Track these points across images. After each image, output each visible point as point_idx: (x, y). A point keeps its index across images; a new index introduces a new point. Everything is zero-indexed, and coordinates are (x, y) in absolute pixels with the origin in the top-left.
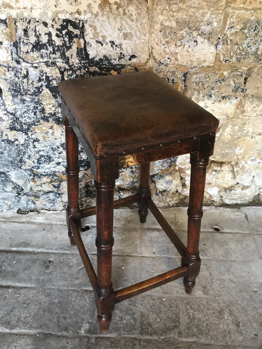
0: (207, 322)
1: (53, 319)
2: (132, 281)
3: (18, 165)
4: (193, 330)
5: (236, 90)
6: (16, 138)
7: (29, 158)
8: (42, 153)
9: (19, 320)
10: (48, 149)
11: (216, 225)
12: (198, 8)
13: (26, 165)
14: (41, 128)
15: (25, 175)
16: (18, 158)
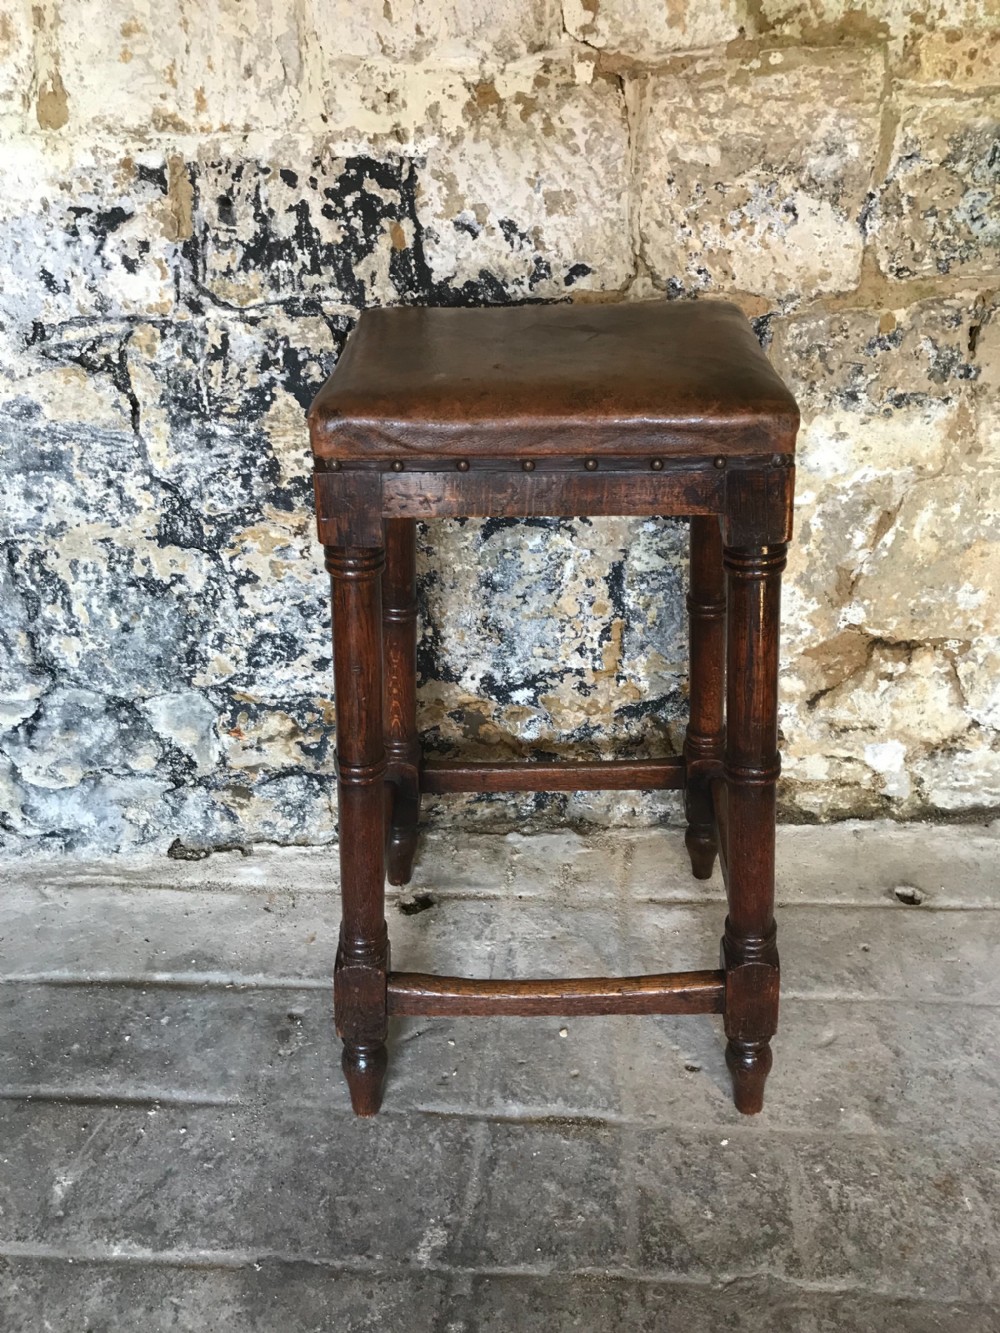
0: (894, 1221)
1: (315, 1213)
2: (601, 1081)
3: (179, 671)
4: (842, 1252)
5: (941, 372)
6: (178, 572)
7: (220, 646)
8: (265, 626)
9: (187, 1214)
10: (286, 610)
11: (905, 884)
12: (793, 101)
13: (208, 670)
14: (266, 533)
15: (202, 711)
16: (183, 645)
